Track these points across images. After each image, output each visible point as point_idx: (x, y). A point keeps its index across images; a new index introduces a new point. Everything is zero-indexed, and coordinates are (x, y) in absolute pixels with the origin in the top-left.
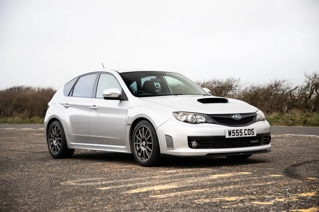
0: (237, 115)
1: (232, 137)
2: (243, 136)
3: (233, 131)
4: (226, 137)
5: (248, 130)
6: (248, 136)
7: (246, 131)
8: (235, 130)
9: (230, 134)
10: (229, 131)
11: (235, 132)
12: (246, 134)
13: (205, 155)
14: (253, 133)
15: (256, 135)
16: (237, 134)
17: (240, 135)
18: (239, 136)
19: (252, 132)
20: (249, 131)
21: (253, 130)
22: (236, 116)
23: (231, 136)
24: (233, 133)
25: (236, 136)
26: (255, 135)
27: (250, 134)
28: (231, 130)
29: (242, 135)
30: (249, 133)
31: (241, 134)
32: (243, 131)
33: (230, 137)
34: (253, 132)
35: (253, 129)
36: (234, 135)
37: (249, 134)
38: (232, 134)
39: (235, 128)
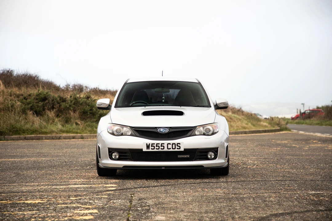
0: (163, 129)
1: (150, 150)
2: (166, 149)
3: (152, 144)
4: (144, 150)
6: (171, 150)
7: (169, 145)
8: (154, 144)
9: (148, 147)
10: (147, 144)
11: (155, 145)
12: (169, 148)
14: (179, 147)
15: (183, 150)
16: (158, 148)
17: (161, 149)
19: (177, 146)
20: (174, 145)
21: (178, 145)
22: (162, 130)
24: (152, 146)
25: (155, 150)
27: (175, 149)
28: (150, 144)
29: (164, 149)
30: (174, 147)
31: (162, 147)
32: (165, 146)
33: (148, 150)
35: (180, 144)
37: (173, 149)
38: (150, 147)
39: (156, 142)
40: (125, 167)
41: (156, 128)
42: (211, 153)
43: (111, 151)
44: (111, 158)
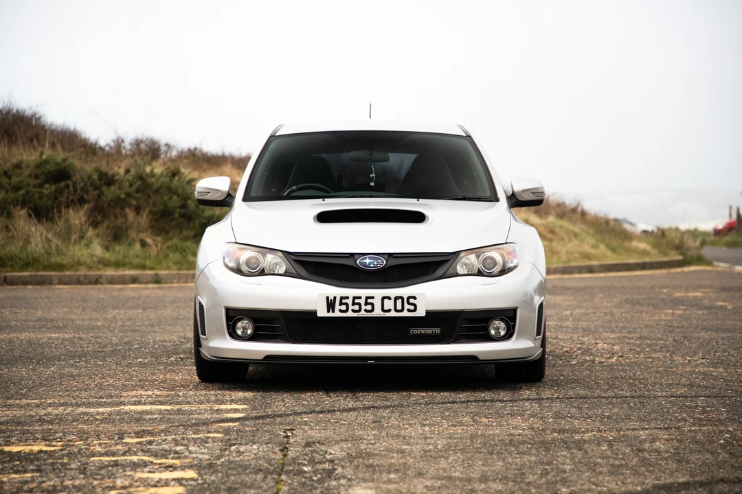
0: (370, 258)
1: (337, 314)
2: (377, 312)
3: (342, 298)
4: (319, 314)
5: (396, 298)
6: (393, 314)
7: (386, 301)
8: (347, 298)
9: (331, 305)
10: (328, 298)
11: (350, 301)
12: (386, 308)
13: (261, 358)
14: (412, 308)
15: (424, 315)
16: (356, 307)
17: (366, 311)
18: (363, 314)
19: (410, 304)
20: (399, 302)
21: (412, 301)
22: (367, 261)
23: (333, 311)
24: (341, 304)
25: (350, 314)
26: (421, 313)
27: (402, 310)
28: (335, 298)
29: (372, 310)
30: (399, 307)
31: (369, 307)
32: (377, 302)
33: (331, 315)
34: (415, 305)
35: (415, 298)
36: (346, 311)
37: (396, 310)
38: (337, 307)
39: (351, 292)
40: (270, 357)
41: (352, 255)
42: (497, 323)
43: (233, 316)
44: (233, 335)
